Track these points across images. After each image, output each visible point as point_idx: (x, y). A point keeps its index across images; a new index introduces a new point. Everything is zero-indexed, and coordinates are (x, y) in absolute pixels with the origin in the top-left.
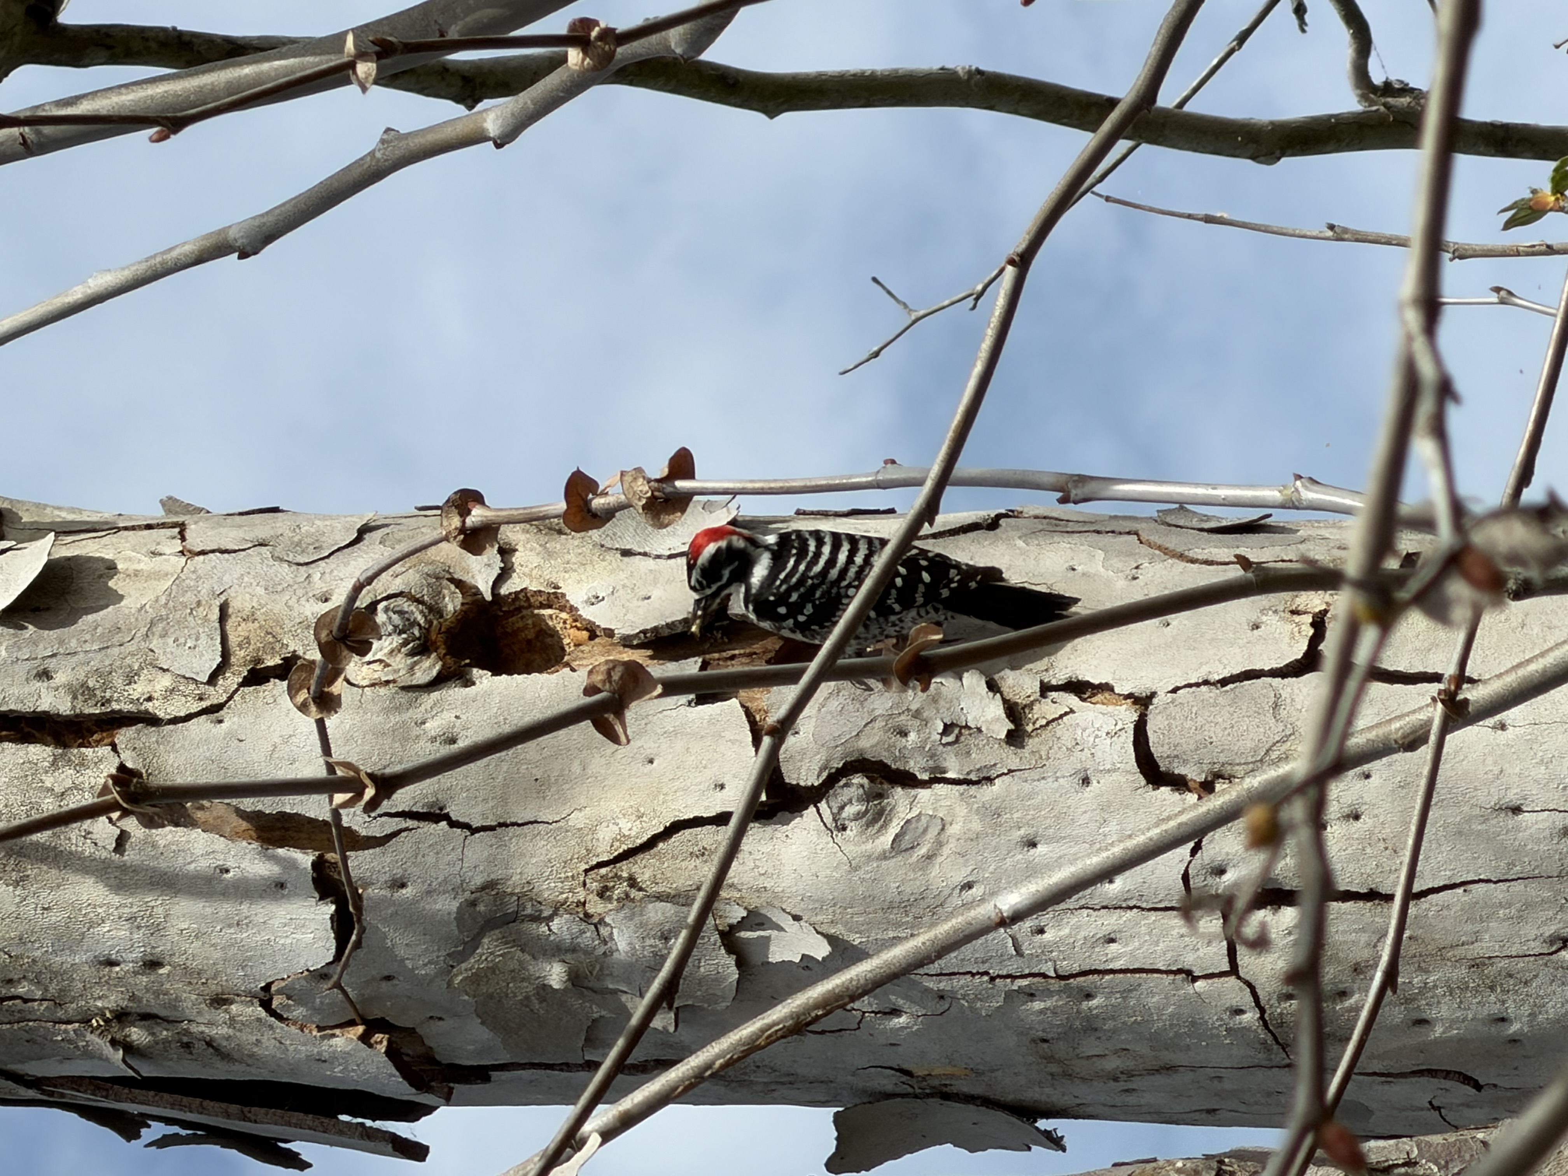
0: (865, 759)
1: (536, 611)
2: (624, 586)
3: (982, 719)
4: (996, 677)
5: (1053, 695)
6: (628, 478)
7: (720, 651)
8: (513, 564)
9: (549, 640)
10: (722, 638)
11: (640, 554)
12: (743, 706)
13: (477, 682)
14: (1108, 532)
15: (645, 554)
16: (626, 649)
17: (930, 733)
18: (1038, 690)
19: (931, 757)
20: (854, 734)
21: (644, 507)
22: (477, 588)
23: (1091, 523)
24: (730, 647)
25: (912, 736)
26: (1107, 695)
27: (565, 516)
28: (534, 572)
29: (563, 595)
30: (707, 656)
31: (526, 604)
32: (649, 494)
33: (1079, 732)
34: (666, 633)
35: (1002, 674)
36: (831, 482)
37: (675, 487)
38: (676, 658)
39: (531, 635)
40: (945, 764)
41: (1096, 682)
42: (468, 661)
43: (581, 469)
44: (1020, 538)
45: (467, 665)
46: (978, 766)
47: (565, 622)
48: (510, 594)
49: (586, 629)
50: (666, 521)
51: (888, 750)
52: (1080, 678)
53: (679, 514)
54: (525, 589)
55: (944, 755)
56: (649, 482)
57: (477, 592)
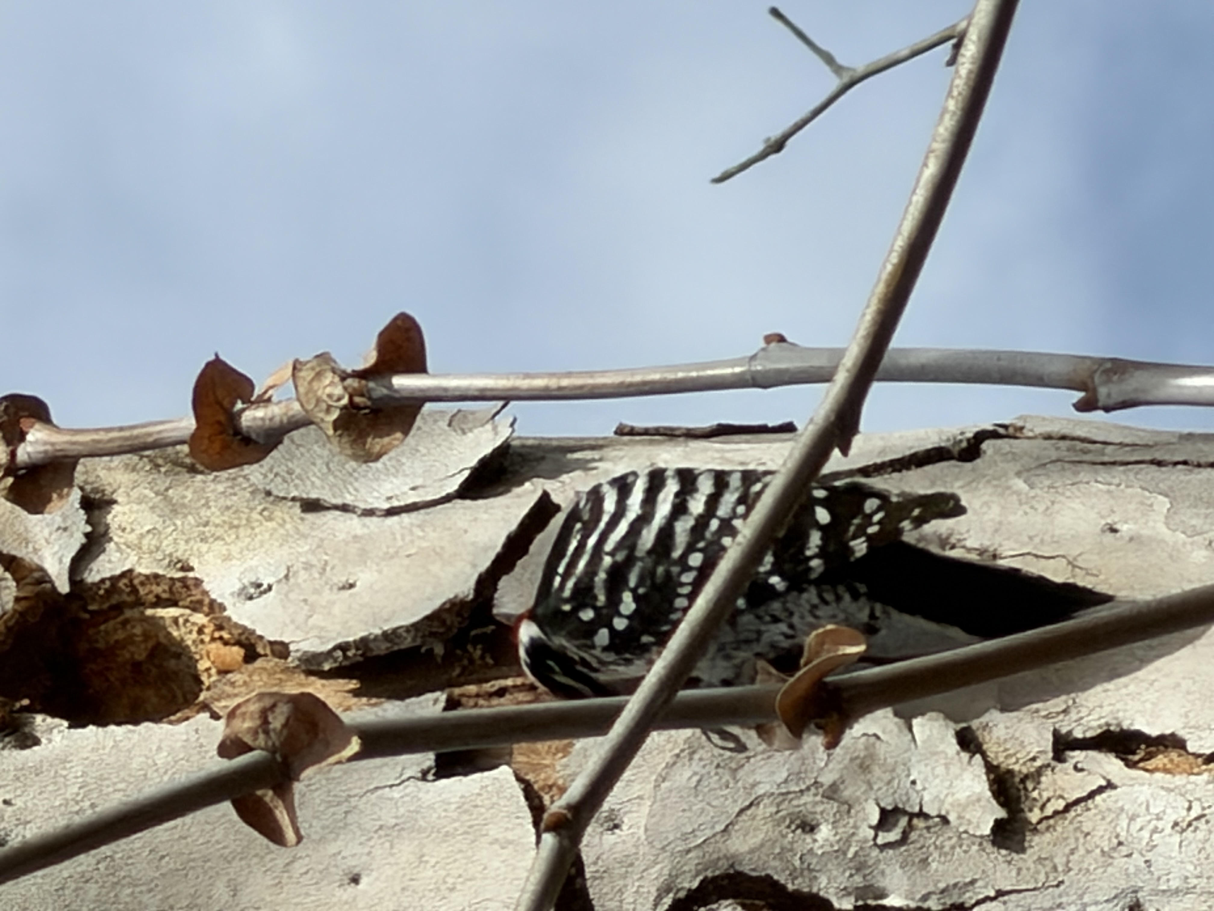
0: (740, 874)
1: (149, 612)
2: (308, 566)
3: (950, 799)
4: (975, 724)
5: (1077, 756)
6: (306, 374)
7: (480, 681)
8: (107, 527)
9: (172, 663)
10: (482, 657)
11: (336, 507)
12: (519, 779)
13: (44, 741)
14: (1176, 464)
15: (345, 508)
16: (312, 678)
17: (855, 827)
18: (1050, 747)
19: (858, 870)
20: (720, 827)
21: (336, 425)
22: (41, 569)
23: (1147, 446)
24: (494, 672)
25: (824, 832)
26: (1174, 755)
27: (194, 440)
28: (145, 542)
29: (198, 582)
30: (457, 691)
31: (130, 599)
32: (345, 401)
33: (1124, 823)
34: (383, 648)
35: (984, 719)
36: (671, 376)
37: (390, 387)
38: (401, 695)
39: (141, 655)
40: (883, 883)
41: (1153, 731)
42: (26, 702)
43: (223, 357)
44: (1018, 474)
45: (24, 709)
46: (942, 885)
47: (200, 631)
48: (103, 581)
49: (238, 643)
50: (377, 449)
51: (780, 856)
52: (1125, 725)
53: (399, 435)
54: (130, 571)
55: (882, 866)
56: (343, 379)
57: (44, 578)
